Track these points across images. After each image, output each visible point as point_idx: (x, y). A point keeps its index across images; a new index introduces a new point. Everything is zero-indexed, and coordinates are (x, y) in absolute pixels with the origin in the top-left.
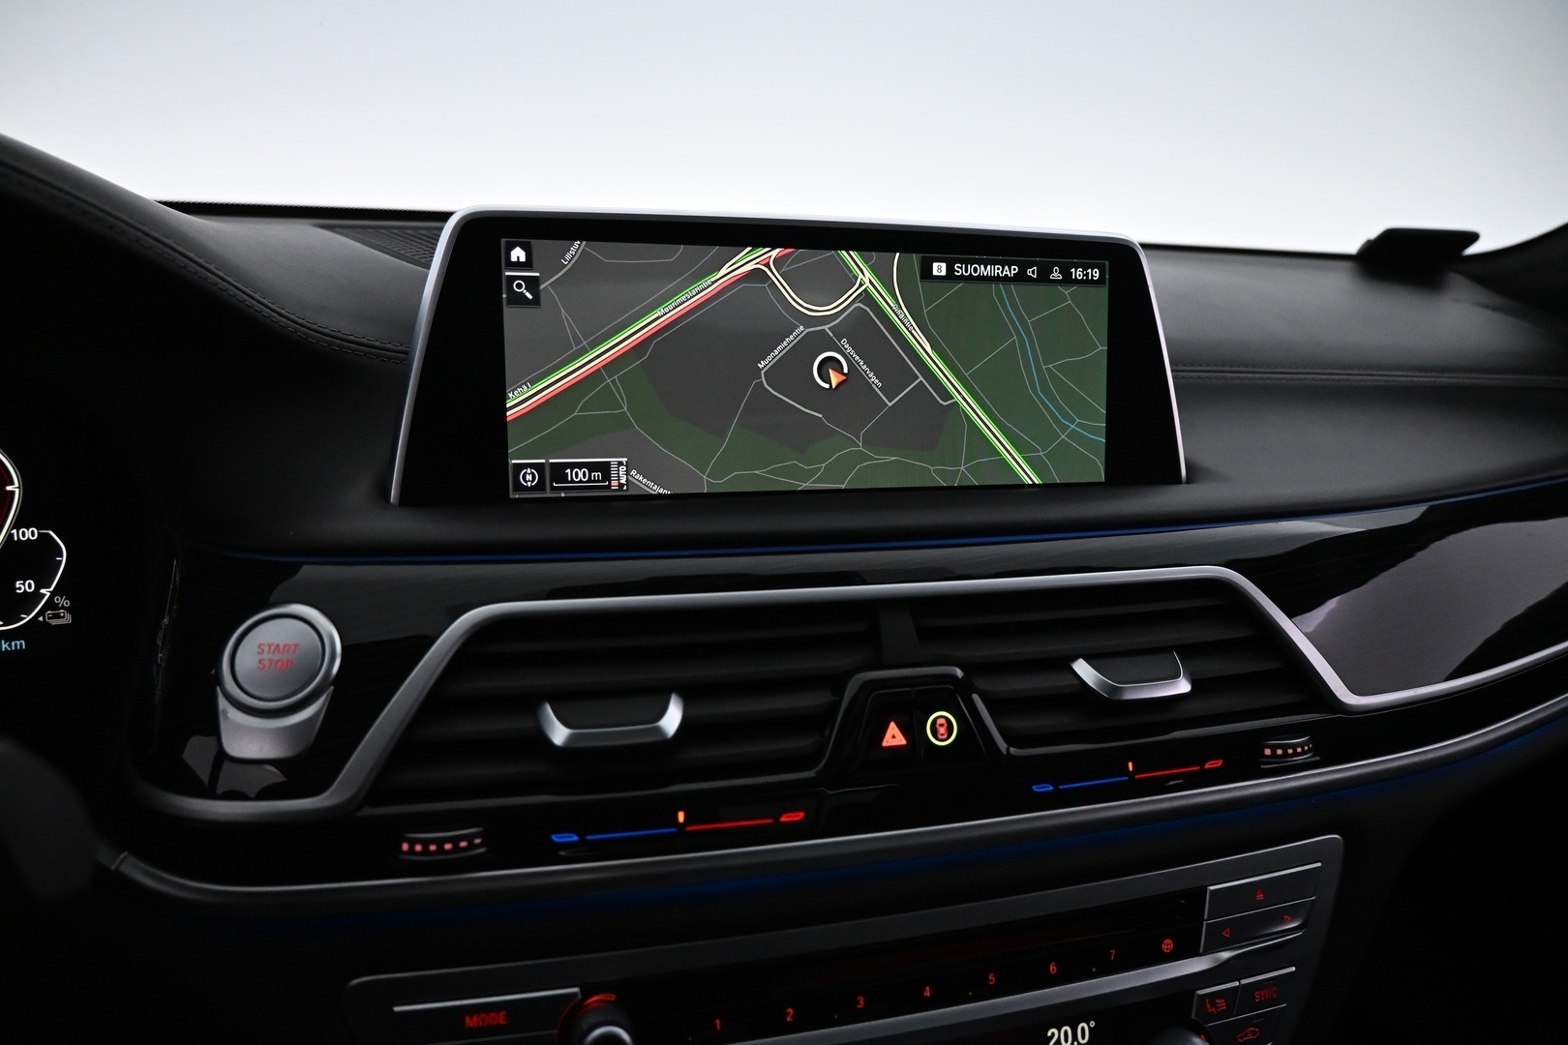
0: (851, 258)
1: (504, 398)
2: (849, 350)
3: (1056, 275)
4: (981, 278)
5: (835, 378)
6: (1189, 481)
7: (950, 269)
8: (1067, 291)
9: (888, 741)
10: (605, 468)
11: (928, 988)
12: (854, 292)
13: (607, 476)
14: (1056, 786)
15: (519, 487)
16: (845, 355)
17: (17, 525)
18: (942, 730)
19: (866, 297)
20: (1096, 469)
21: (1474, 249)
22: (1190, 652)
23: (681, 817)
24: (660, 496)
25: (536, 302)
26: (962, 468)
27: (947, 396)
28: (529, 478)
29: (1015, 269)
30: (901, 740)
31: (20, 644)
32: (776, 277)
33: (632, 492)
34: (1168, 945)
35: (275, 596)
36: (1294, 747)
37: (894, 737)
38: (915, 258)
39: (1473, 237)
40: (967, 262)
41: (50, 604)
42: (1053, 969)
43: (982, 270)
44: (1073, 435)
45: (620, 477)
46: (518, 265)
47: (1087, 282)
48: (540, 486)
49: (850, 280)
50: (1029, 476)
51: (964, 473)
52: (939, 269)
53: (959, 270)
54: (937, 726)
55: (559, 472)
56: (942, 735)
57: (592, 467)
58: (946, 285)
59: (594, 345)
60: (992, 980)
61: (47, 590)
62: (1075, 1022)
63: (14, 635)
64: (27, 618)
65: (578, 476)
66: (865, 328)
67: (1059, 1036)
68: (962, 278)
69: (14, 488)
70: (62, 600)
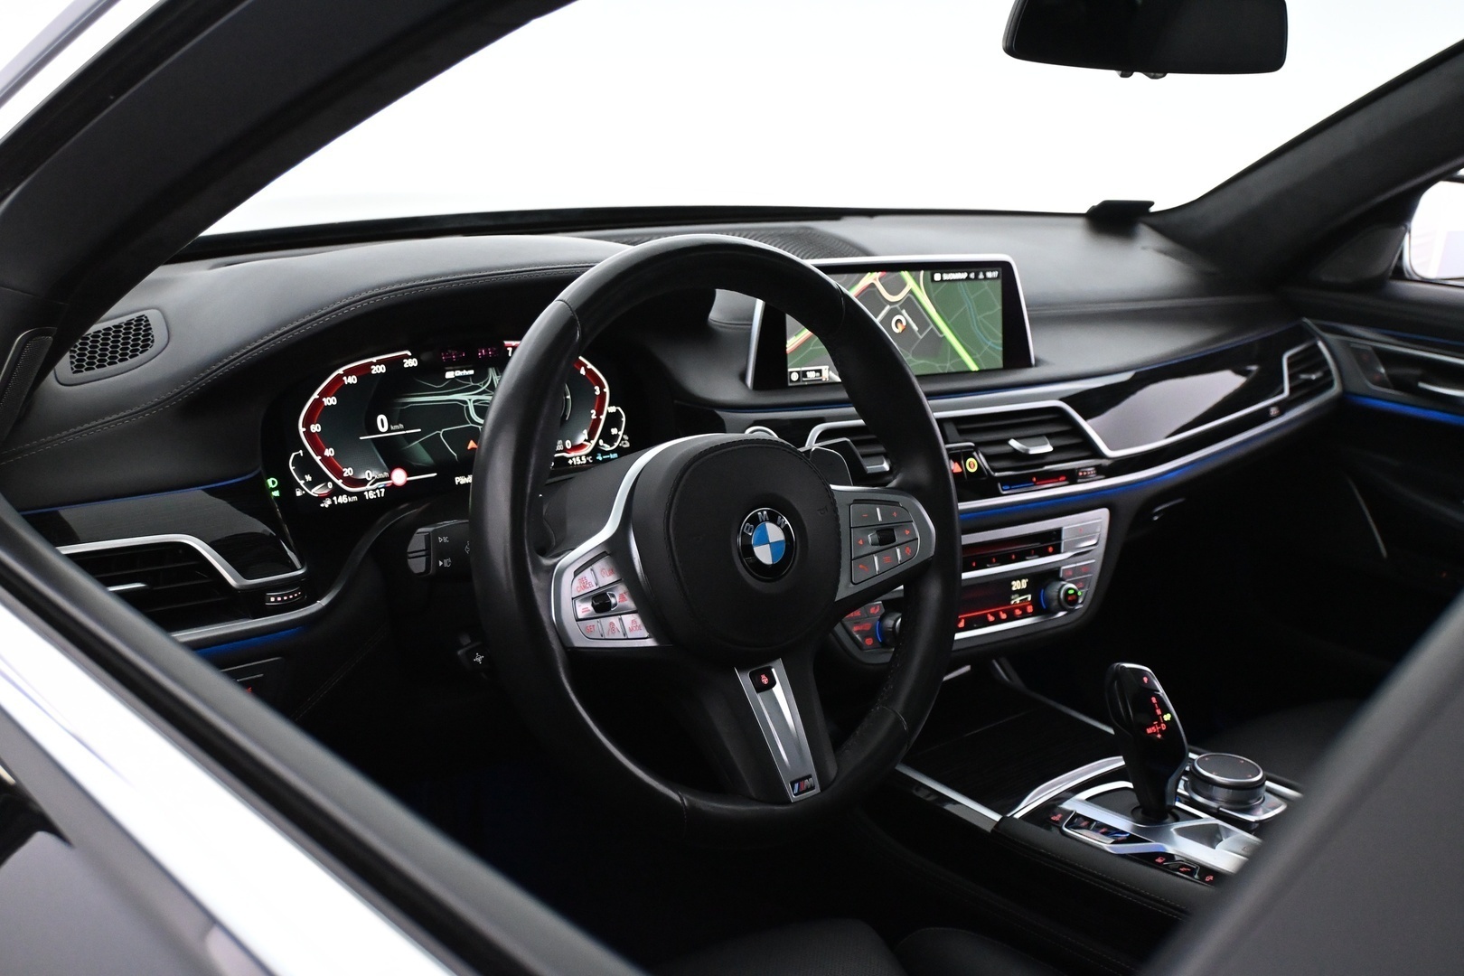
0: (905, 275)
1: (785, 343)
2: (906, 315)
4: (953, 280)
5: (901, 327)
6: (1036, 365)
7: (941, 277)
8: (985, 283)
10: (820, 371)
12: (906, 290)
13: (821, 375)
14: (1010, 487)
15: (792, 381)
16: (904, 317)
17: (610, 405)
18: (972, 466)
19: (911, 292)
20: (998, 362)
21: (1153, 209)
22: (1050, 436)
26: (948, 365)
27: (941, 333)
28: (795, 377)
29: (966, 275)
31: (615, 455)
32: (879, 285)
33: (829, 381)
34: (1050, 550)
36: (1092, 470)
37: (957, 468)
38: (929, 273)
39: (1151, 204)
40: (948, 273)
41: (623, 439)
42: (1013, 557)
43: (953, 277)
44: (990, 347)
45: (826, 374)
47: (993, 279)
48: (798, 380)
49: (904, 284)
50: (974, 367)
51: (949, 367)
52: (937, 277)
53: (945, 277)
54: (969, 464)
55: (805, 374)
56: (972, 468)
57: (816, 371)
58: (940, 284)
60: (994, 561)
61: (621, 433)
62: (1020, 578)
63: (612, 452)
64: (616, 444)
65: (811, 375)
66: (911, 304)
67: (1016, 585)
68: (946, 281)
69: (607, 390)
70: (626, 437)
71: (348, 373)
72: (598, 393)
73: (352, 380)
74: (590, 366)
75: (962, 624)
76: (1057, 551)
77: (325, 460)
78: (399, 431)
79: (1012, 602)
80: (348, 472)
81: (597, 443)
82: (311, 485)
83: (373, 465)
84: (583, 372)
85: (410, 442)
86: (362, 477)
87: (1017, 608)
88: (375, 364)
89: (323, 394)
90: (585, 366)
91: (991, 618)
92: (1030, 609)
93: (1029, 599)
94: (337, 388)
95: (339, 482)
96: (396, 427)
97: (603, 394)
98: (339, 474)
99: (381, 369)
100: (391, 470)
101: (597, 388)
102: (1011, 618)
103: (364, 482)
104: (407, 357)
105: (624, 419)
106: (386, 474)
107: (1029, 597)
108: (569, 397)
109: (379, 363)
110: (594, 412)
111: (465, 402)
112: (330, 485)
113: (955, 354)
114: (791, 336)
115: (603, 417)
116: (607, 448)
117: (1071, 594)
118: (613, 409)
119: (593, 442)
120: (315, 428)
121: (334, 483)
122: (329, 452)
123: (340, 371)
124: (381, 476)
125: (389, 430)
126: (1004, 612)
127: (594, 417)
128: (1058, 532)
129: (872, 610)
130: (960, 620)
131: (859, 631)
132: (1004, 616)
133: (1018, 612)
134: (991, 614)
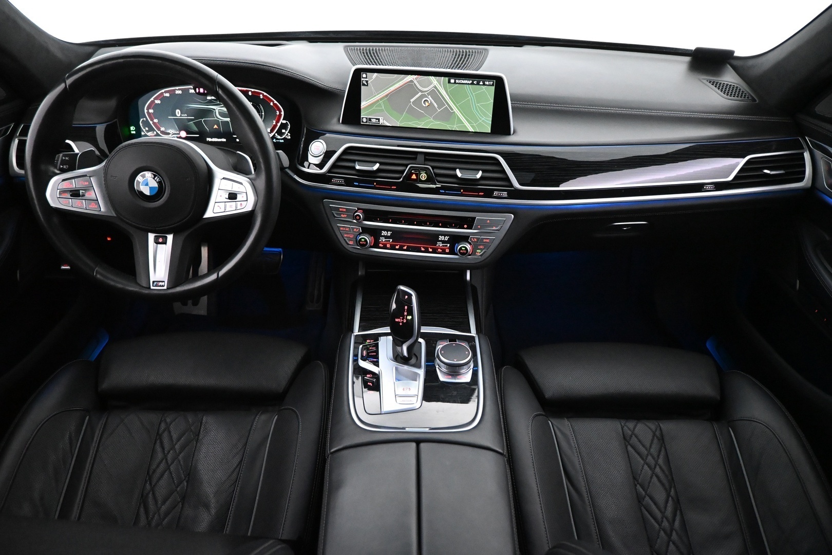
0: (432, 78)
1: (361, 104)
2: (431, 98)
3: (481, 83)
4: (462, 84)
5: (427, 104)
6: (512, 134)
7: (455, 81)
8: (484, 87)
9: (413, 177)
10: (379, 119)
11: (416, 222)
12: (432, 86)
13: (379, 121)
14: (445, 191)
15: (363, 122)
16: (430, 99)
17: (283, 120)
19: (435, 87)
20: (488, 130)
22: (483, 170)
23: (375, 184)
24: (389, 126)
25: (367, 85)
27: (452, 109)
28: (365, 120)
29: (471, 82)
30: (415, 177)
31: (283, 141)
32: (415, 82)
33: (384, 125)
34: (465, 226)
35: (320, 137)
36: (503, 194)
38: (447, 78)
40: (459, 80)
41: (287, 135)
42: (440, 225)
43: (463, 82)
44: (483, 121)
45: (381, 121)
46: (364, 78)
47: (489, 85)
48: (367, 122)
49: (431, 83)
50: (471, 130)
51: (455, 127)
52: (452, 81)
53: (457, 81)
54: (423, 176)
55: (370, 119)
57: (376, 119)
58: (455, 85)
59: (378, 94)
60: (429, 224)
61: (287, 132)
62: (445, 236)
63: (281, 139)
64: (284, 137)
65: (374, 121)
66: (434, 93)
67: (441, 238)
68: (458, 83)
69: (283, 113)
70: (289, 134)
71: (166, 92)
72: (278, 114)
73: (167, 95)
74: (275, 102)
75: (405, 248)
76: (470, 227)
77: (154, 123)
78: (185, 116)
79: (437, 245)
80: (163, 129)
81: (274, 135)
82: (148, 131)
83: (173, 128)
84: (272, 104)
85: (189, 122)
86: (168, 132)
87: (439, 248)
88: (177, 90)
89: (155, 99)
90: (273, 102)
91: (423, 249)
92: (447, 251)
94: (161, 97)
95: (159, 132)
96: (184, 115)
97: (280, 115)
98: (159, 129)
99: (180, 92)
100: (180, 131)
101: (278, 112)
102: (434, 251)
103: (169, 134)
104: (191, 89)
105: (289, 127)
106: (178, 132)
107: (449, 245)
108: (263, 114)
109: (179, 89)
110: (274, 121)
111: (214, 110)
112: (155, 133)
113: (460, 121)
114: (363, 101)
115: (279, 124)
116: (279, 137)
117: (464, 250)
118: (284, 122)
119: (273, 134)
120: (151, 111)
121: (157, 132)
122: (156, 121)
123: (163, 91)
124: (176, 132)
125: (181, 116)
127: (274, 123)
128: (473, 219)
129: (355, 230)
130: (405, 246)
131: (347, 237)
132: (431, 250)
133: (439, 250)
134: (423, 247)
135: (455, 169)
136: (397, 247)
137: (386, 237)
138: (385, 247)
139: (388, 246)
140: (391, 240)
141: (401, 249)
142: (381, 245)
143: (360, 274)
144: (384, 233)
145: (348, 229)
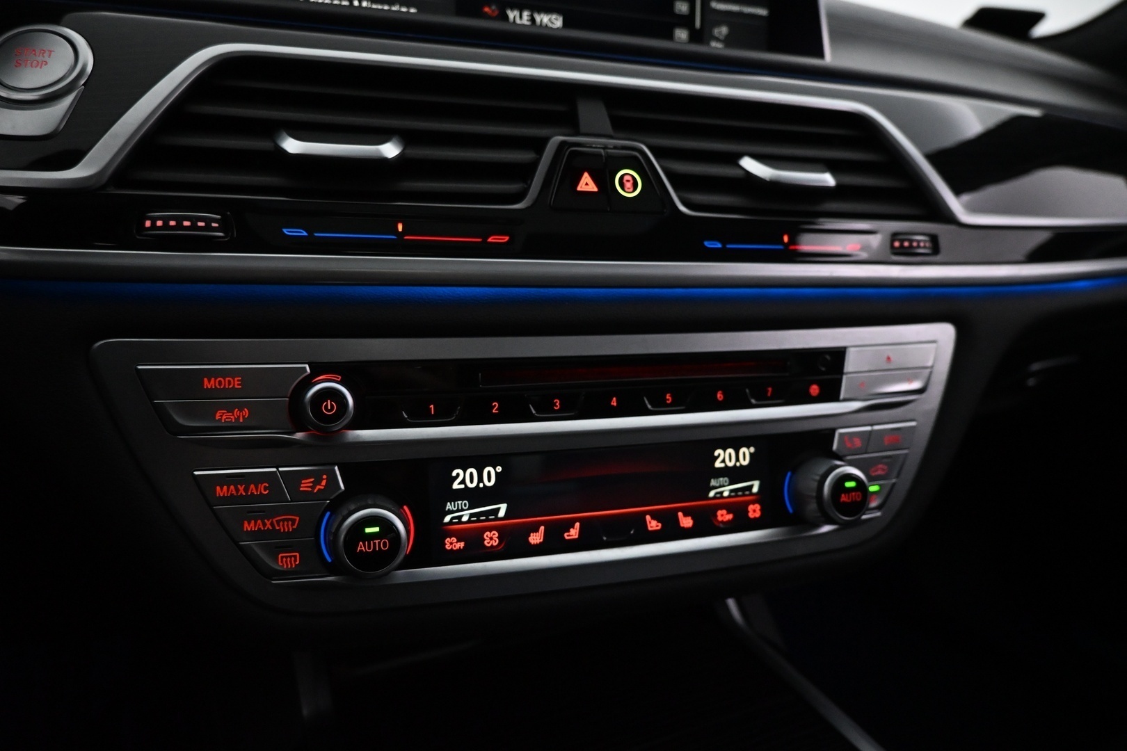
9: (582, 187)
11: (614, 399)
14: (724, 244)
18: (629, 185)
22: (835, 163)
23: (400, 227)
30: (592, 188)
34: (814, 390)
36: (919, 241)
37: (587, 184)
42: (720, 396)
54: (624, 181)
56: (629, 188)
60: (668, 400)
62: (736, 444)
67: (725, 457)
75: (574, 533)
76: (831, 394)
79: (712, 494)
87: (721, 507)
91: (653, 525)
92: (754, 511)
93: (755, 490)
102: (705, 527)
107: (756, 485)
117: (851, 489)
126: (685, 515)
128: (838, 355)
129: (306, 485)
130: (570, 524)
131: (254, 535)
132: (687, 522)
133: (724, 516)
134: (655, 516)
135: (734, 159)
136: (536, 538)
137: (476, 496)
138: (476, 551)
139: (491, 539)
140: (503, 509)
141: (554, 545)
142: (453, 544)
143: (305, 712)
144: (463, 478)
145: (263, 489)
